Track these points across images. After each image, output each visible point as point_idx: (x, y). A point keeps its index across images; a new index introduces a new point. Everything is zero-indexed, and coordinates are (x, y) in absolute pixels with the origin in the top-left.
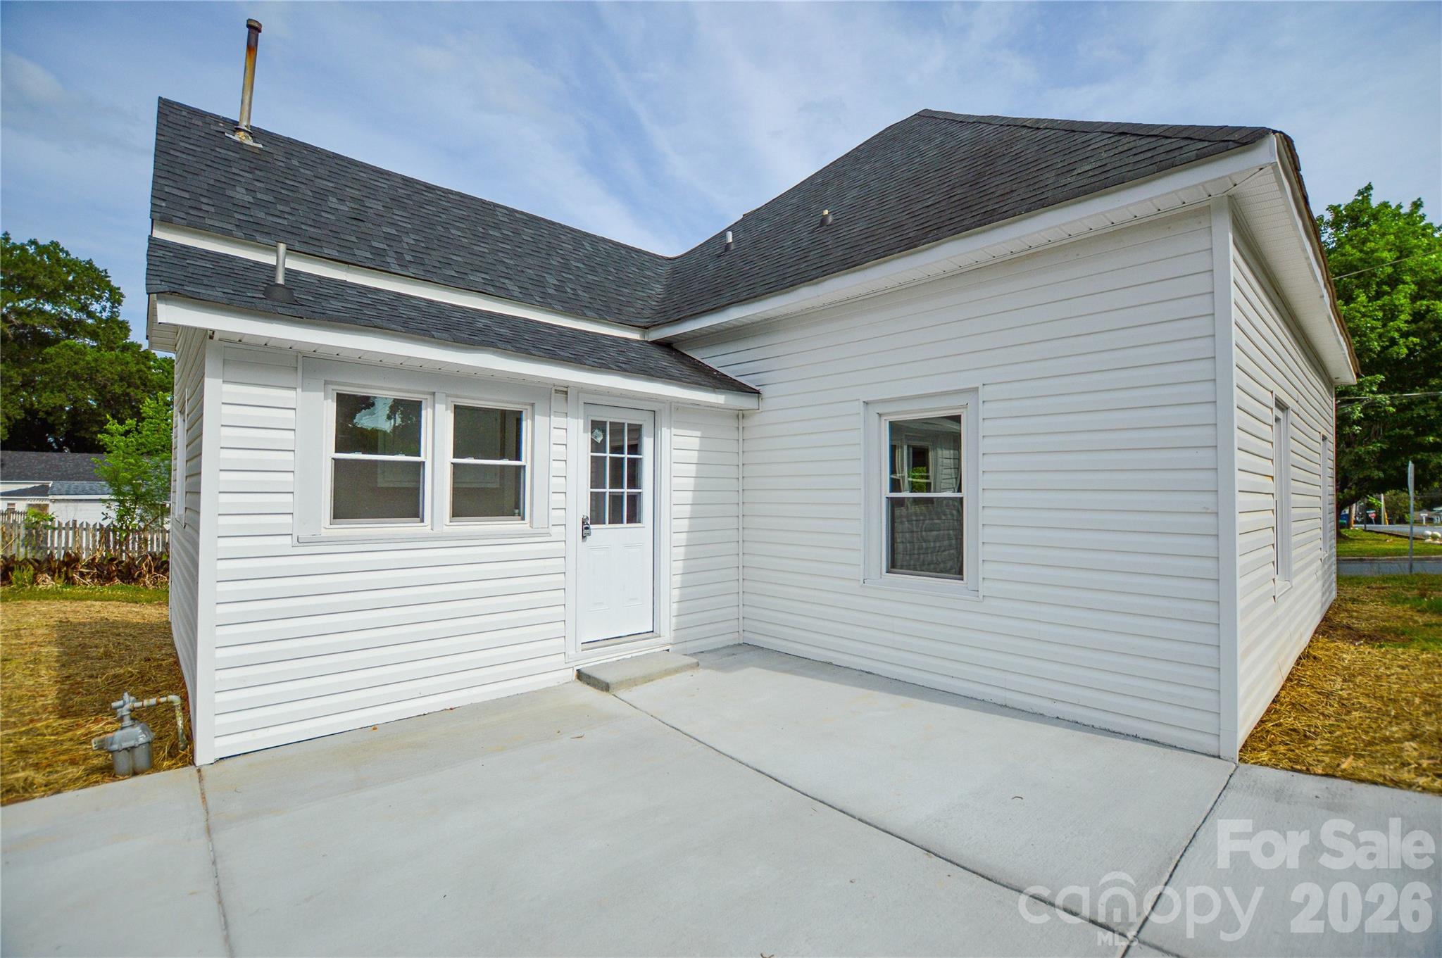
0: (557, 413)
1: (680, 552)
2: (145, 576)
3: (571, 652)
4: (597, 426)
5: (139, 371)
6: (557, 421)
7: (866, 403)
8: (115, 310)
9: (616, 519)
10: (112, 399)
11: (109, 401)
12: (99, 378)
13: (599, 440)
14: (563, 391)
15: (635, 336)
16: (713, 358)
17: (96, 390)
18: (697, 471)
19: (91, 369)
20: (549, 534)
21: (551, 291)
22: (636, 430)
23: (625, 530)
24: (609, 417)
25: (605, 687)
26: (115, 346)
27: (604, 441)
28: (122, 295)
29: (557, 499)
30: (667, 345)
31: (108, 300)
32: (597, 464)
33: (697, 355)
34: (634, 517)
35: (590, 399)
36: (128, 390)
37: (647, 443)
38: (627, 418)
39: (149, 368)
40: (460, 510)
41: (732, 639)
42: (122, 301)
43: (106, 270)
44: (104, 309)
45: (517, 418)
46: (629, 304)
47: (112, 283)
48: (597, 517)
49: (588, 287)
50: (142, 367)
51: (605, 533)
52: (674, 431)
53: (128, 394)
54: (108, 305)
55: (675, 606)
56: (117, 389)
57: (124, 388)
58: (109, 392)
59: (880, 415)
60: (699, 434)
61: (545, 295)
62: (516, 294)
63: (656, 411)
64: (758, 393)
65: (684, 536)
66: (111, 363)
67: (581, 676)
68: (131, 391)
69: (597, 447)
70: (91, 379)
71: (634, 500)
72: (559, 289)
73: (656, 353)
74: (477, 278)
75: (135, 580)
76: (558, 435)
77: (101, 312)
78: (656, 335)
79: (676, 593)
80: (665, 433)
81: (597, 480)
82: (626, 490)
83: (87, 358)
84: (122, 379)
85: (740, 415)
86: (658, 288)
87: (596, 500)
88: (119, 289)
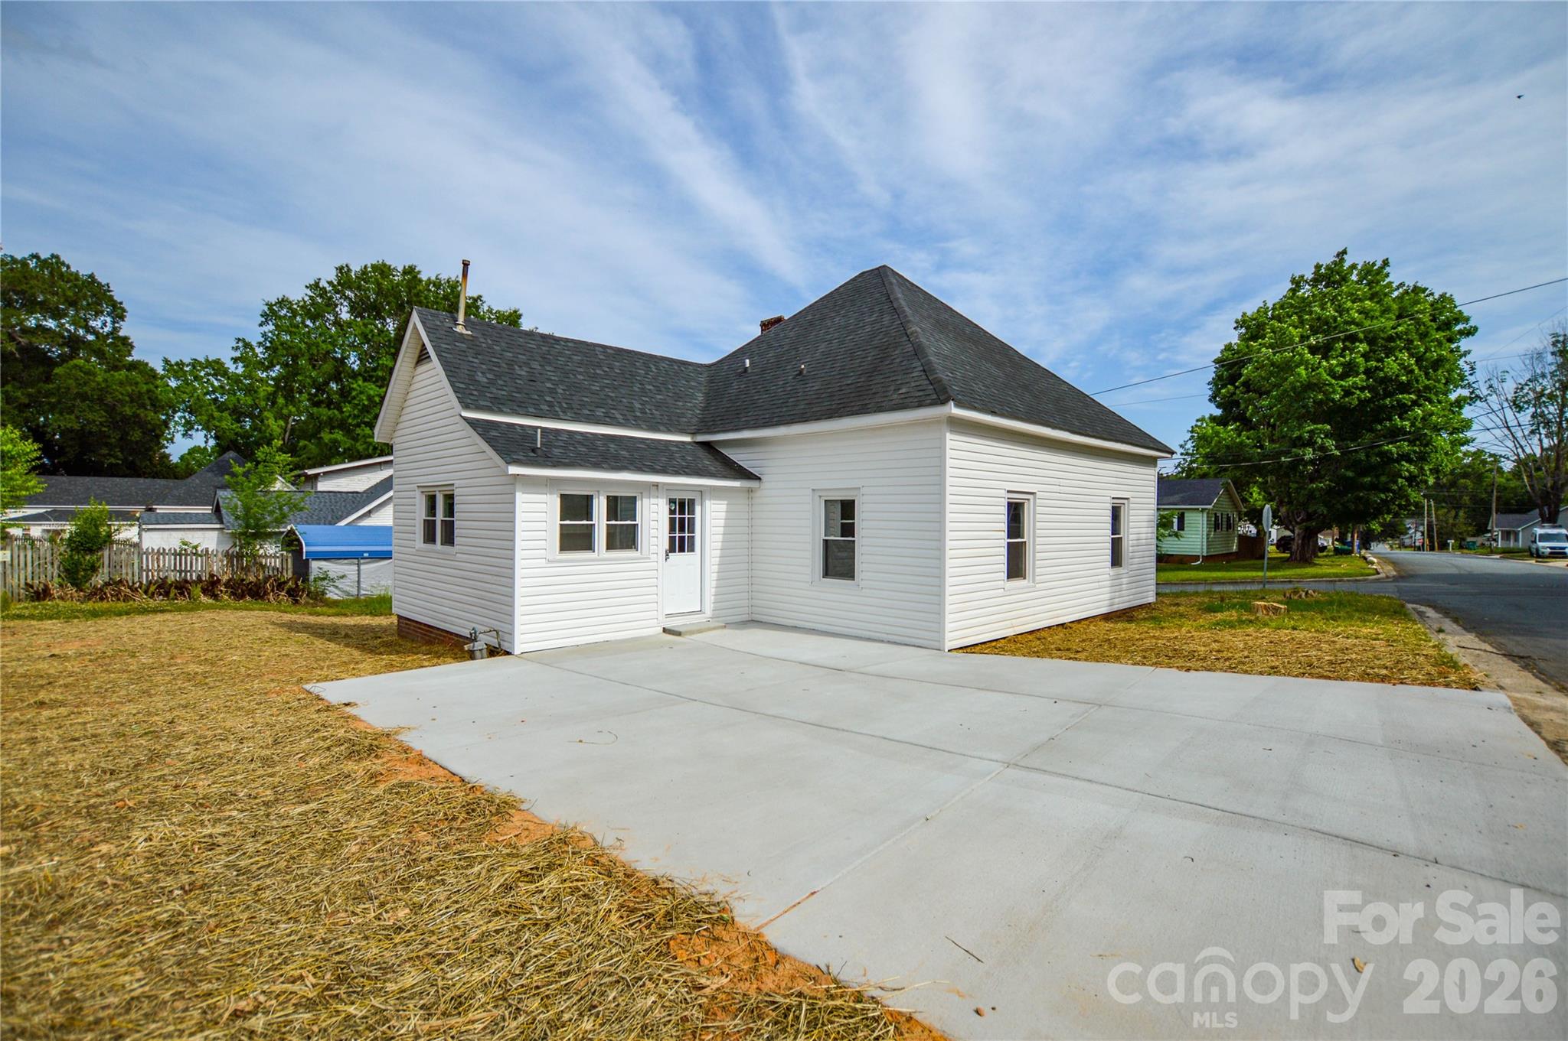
0: (654, 497)
1: (716, 568)
2: (269, 594)
3: (660, 618)
4: (672, 501)
5: (149, 391)
6: (653, 501)
7: (813, 490)
8: (116, 325)
9: (682, 550)
10: (122, 421)
11: (117, 422)
12: (109, 399)
13: (673, 508)
14: (656, 485)
15: (687, 439)
16: (736, 455)
17: (106, 411)
18: (725, 523)
19: (101, 390)
20: (649, 558)
21: (638, 414)
22: (692, 502)
23: (686, 556)
24: (677, 496)
25: (679, 634)
26: (120, 364)
27: (675, 509)
28: (124, 310)
29: (654, 541)
30: (707, 446)
31: (109, 314)
32: (672, 521)
33: (725, 452)
34: (692, 549)
35: (669, 488)
36: (138, 412)
37: (698, 509)
38: (686, 496)
39: (157, 387)
40: (610, 546)
41: (745, 617)
42: (125, 316)
43: (108, 284)
44: (104, 324)
45: (635, 498)
46: (683, 415)
47: (115, 298)
48: (672, 549)
49: (658, 406)
50: (151, 387)
51: (677, 557)
52: (712, 502)
53: (138, 416)
54: (109, 319)
55: (713, 597)
56: (128, 410)
57: (134, 409)
58: (119, 414)
59: (820, 497)
60: (726, 502)
61: (636, 418)
62: (622, 421)
63: (702, 491)
64: (760, 479)
65: (718, 559)
66: (121, 383)
67: (665, 630)
68: (141, 412)
69: (672, 512)
70: (101, 400)
71: (692, 539)
72: (643, 412)
73: (701, 453)
74: (600, 412)
75: (262, 598)
76: (654, 508)
77: (102, 328)
78: (701, 438)
79: (713, 590)
80: (708, 503)
81: (672, 529)
82: (686, 535)
83: (97, 379)
84: (132, 401)
85: (750, 491)
86: (700, 397)
87: (672, 540)
88: (121, 303)
